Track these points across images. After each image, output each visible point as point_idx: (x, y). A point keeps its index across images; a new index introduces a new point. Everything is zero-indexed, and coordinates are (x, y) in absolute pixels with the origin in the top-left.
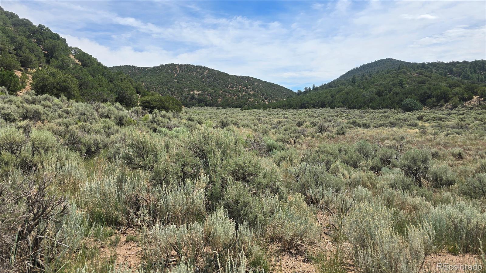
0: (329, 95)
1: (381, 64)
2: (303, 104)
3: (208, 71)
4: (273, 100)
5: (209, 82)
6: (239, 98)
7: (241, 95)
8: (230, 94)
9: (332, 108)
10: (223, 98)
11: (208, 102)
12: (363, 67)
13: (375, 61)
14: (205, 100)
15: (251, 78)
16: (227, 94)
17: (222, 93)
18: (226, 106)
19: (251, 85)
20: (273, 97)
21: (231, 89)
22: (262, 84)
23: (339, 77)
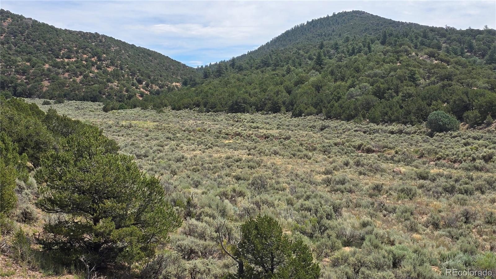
0: (281, 88)
2: (237, 103)
3: (9, 20)
4: (154, 86)
5: (15, 45)
6: (87, 81)
7: (91, 75)
8: (68, 71)
9: (295, 115)
10: (52, 80)
11: (19, 89)
14: (12, 82)
15: (103, 36)
16: (60, 71)
17: (49, 70)
18: (59, 96)
19: (107, 54)
20: (154, 79)
21: (66, 60)
22: (125, 50)
23: (269, 41)
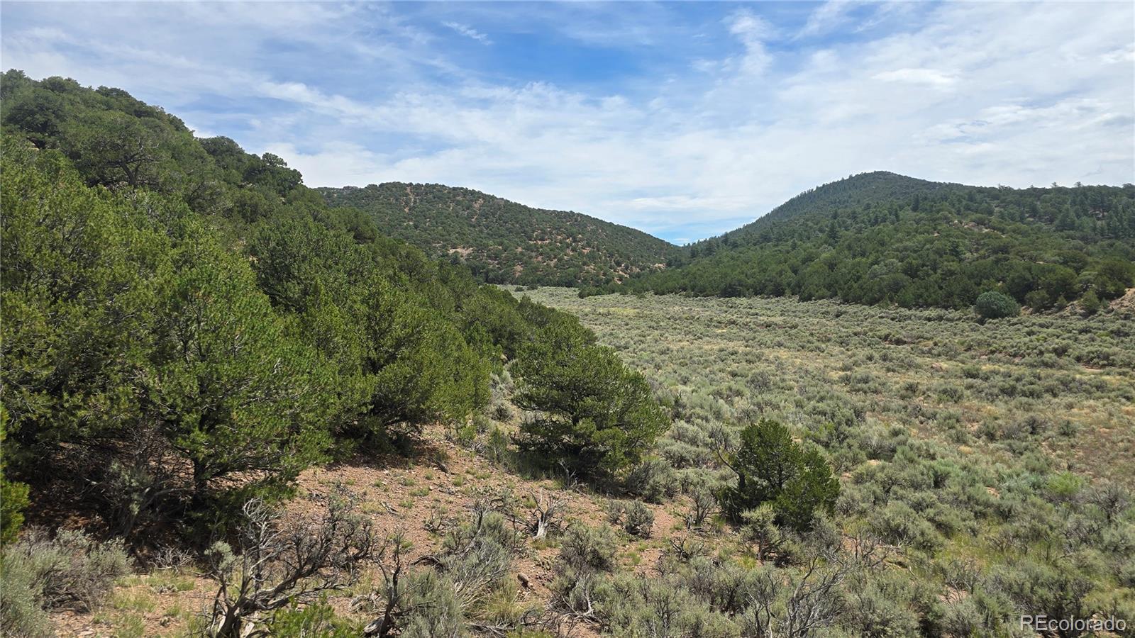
1: (864, 184)
3: (481, 201)
4: (634, 268)
5: (487, 227)
6: (561, 265)
7: (565, 257)
8: (541, 254)
10: (525, 264)
11: (491, 275)
12: (825, 189)
13: (851, 177)
14: (484, 268)
15: (579, 214)
16: (534, 254)
17: (521, 253)
18: (533, 282)
19: (583, 234)
20: (634, 261)
21: (540, 242)
22: (602, 229)
